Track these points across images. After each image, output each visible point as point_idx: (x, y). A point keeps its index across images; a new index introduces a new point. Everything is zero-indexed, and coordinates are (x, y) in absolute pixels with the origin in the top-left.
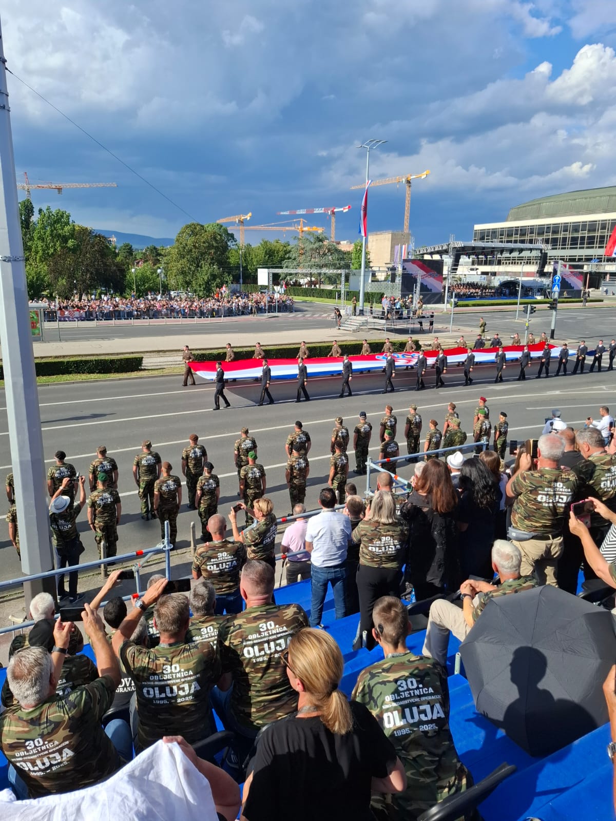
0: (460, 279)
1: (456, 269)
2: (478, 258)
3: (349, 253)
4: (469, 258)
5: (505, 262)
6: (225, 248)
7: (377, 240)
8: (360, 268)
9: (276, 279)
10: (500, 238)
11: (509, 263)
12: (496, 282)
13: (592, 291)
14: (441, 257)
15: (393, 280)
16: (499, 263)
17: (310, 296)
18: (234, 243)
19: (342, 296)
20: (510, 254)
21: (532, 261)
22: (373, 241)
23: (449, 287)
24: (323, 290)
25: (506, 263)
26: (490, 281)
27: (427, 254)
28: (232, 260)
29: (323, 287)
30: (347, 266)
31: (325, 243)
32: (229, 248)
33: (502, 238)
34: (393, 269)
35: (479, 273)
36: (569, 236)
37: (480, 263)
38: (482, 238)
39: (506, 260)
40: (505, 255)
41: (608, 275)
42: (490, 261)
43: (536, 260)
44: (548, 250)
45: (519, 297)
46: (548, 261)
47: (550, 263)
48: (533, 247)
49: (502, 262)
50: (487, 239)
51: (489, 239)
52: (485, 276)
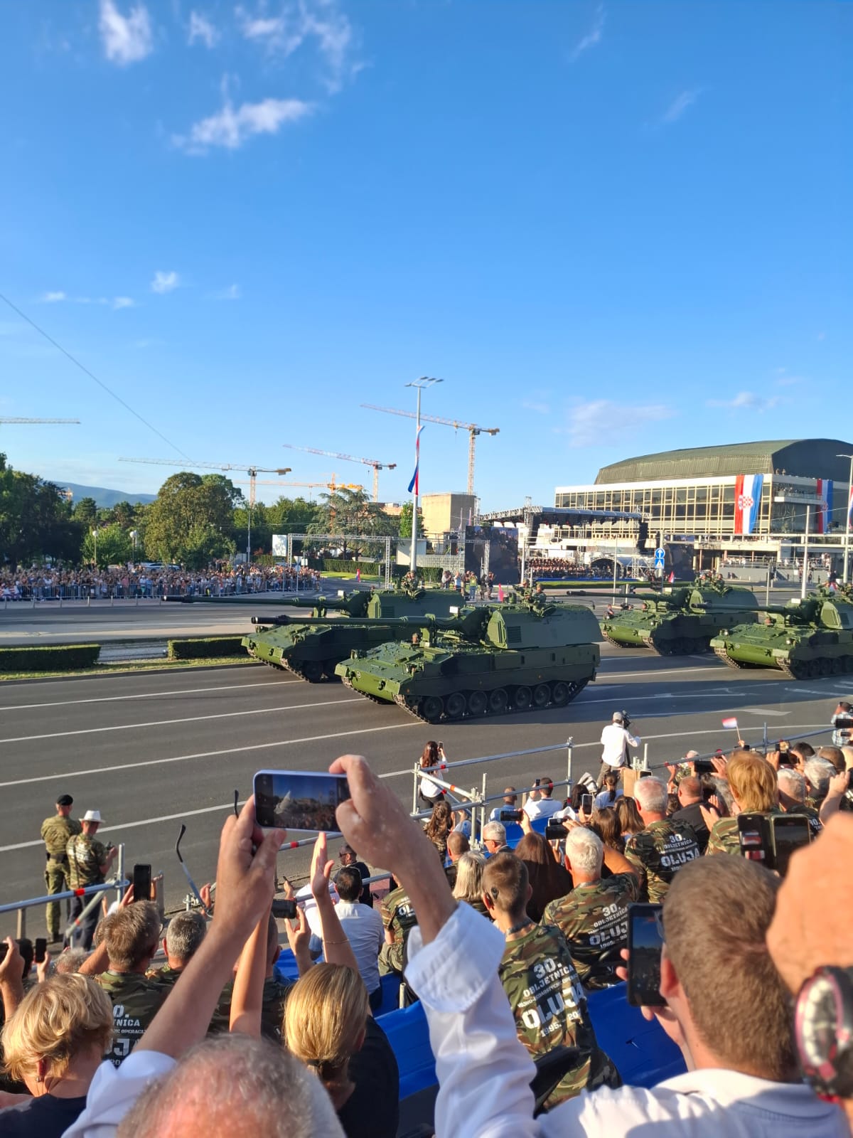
0: (540, 554)
1: (535, 540)
2: (561, 528)
3: (397, 518)
4: (550, 527)
5: (596, 534)
6: (228, 506)
7: (433, 503)
8: (411, 536)
9: (297, 548)
10: (589, 505)
11: (602, 536)
12: (587, 559)
14: (515, 525)
15: (454, 552)
16: (589, 535)
17: (344, 571)
18: (241, 501)
19: (387, 571)
20: (602, 523)
21: (630, 534)
22: (427, 504)
23: (525, 562)
24: (361, 563)
25: (598, 536)
26: (577, 557)
27: (497, 520)
28: (238, 524)
29: (360, 559)
30: (394, 532)
31: (364, 503)
32: (234, 508)
33: (591, 505)
34: (454, 537)
35: (565, 548)
36: (674, 504)
37: (565, 534)
38: (566, 504)
39: (596, 532)
40: (596, 525)
41: (726, 553)
42: (577, 532)
43: (634, 532)
44: (648, 520)
45: (615, 578)
46: (650, 534)
47: (652, 536)
48: (630, 515)
49: (592, 534)
50: (572, 506)
51: (574, 505)
52: (572, 552)
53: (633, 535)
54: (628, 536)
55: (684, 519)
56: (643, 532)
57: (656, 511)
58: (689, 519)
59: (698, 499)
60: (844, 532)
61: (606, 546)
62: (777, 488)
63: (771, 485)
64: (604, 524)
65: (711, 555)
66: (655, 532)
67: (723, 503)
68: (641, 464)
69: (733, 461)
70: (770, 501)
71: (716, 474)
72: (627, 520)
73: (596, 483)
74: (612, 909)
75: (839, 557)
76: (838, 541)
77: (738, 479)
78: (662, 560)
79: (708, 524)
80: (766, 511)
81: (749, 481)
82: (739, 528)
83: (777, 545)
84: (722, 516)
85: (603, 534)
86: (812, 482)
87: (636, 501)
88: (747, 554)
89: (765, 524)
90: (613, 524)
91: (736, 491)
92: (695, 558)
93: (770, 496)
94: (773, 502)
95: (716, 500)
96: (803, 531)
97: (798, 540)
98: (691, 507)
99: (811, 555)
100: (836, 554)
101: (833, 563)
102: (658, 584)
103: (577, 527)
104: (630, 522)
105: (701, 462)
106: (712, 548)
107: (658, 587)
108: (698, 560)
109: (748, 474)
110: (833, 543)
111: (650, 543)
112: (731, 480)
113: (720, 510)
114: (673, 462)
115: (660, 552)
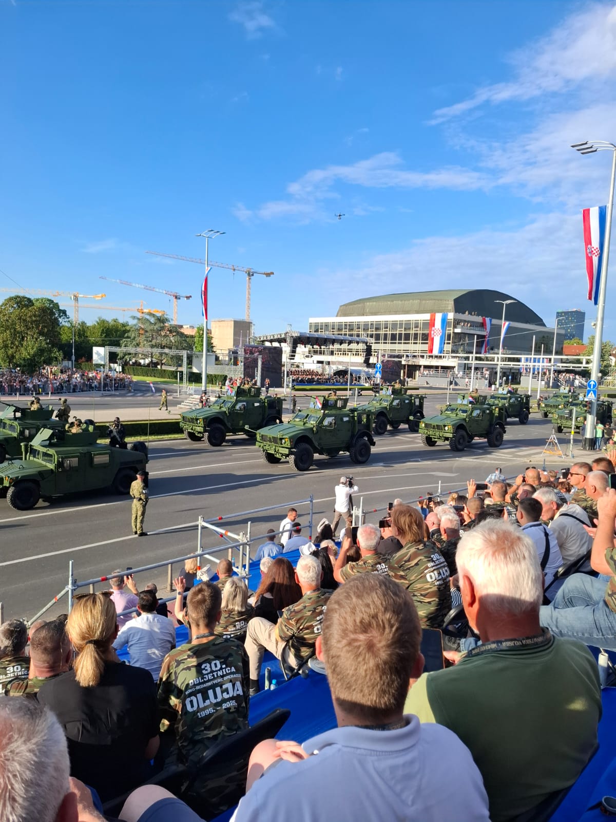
0: (298, 366)
1: (294, 356)
2: (313, 348)
3: (192, 337)
4: (305, 347)
5: (337, 353)
6: (55, 322)
7: (220, 326)
8: (202, 351)
9: (113, 357)
10: (332, 332)
12: (330, 370)
13: (410, 381)
14: (280, 345)
15: (236, 364)
16: (332, 353)
17: (151, 376)
18: (66, 320)
19: (185, 377)
20: (341, 345)
21: (360, 353)
22: (216, 327)
23: (287, 372)
24: (165, 370)
25: (338, 354)
26: (324, 369)
27: (267, 341)
28: (64, 338)
29: (164, 368)
30: (190, 347)
31: (166, 324)
32: (61, 325)
33: (334, 332)
34: (235, 352)
35: (315, 362)
36: (389, 332)
37: (315, 352)
38: (317, 331)
39: (337, 351)
40: (337, 346)
41: (422, 367)
42: (324, 351)
43: (363, 352)
44: (372, 343)
45: (349, 384)
46: (373, 353)
47: (374, 355)
48: (360, 339)
49: (335, 352)
50: (321, 332)
51: (322, 332)
52: (321, 365)
53: (362, 354)
54: (358, 354)
55: (395, 343)
56: (369, 352)
57: (378, 337)
58: (399, 343)
59: (405, 329)
60: (498, 354)
61: (344, 361)
62: (457, 323)
63: (453, 321)
64: (342, 345)
65: (412, 370)
66: (376, 352)
67: (421, 332)
68: (368, 303)
69: (429, 303)
70: (452, 332)
71: (418, 312)
72: (358, 343)
73: (337, 316)
75: (495, 371)
76: (493, 360)
77: (431, 316)
78: (380, 372)
79: (411, 347)
80: (449, 339)
81: (439, 317)
82: (431, 351)
83: (455, 362)
84: (420, 342)
85: (342, 353)
86: (479, 319)
87: (364, 329)
88: (437, 367)
89: (448, 347)
90: (348, 345)
91: (431, 323)
92: (402, 371)
93: (452, 329)
94: (454, 333)
95: (416, 331)
96: (472, 353)
97: (467, 358)
98: (400, 335)
99: (476, 369)
100: (492, 368)
101: (490, 375)
102: (377, 388)
103: (324, 347)
104: (360, 344)
105: (408, 303)
106: (413, 364)
107: (377, 390)
108: (404, 372)
109: (438, 312)
110: (491, 361)
111: (372, 360)
112: (426, 317)
113: (420, 337)
114: (389, 303)
115: (379, 366)
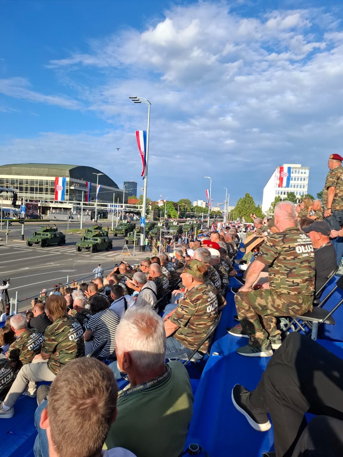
13: (44, 216)
36: (29, 186)
41: (51, 208)
43: (11, 197)
44: (17, 192)
46: (18, 199)
47: (19, 200)
48: (8, 189)
53: (10, 199)
54: (8, 199)
55: (34, 193)
56: (15, 198)
57: (21, 189)
58: (36, 193)
59: (40, 185)
60: (95, 202)
62: (71, 184)
63: (69, 182)
65: (45, 210)
66: (21, 198)
67: (50, 187)
68: (14, 168)
69: (54, 171)
70: (69, 188)
71: (47, 175)
72: (7, 192)
74: (2, 370)
75: (94, 211)
76: (93, 205)
77: (56, 179)
78: (24, 210)
79: (44, 196)
80: (67, 192)
81: (60, 179)
82: (56, 198)
83: (71, 205)
84: (50, 193)
86: (84, 182)
87: (11, 184)
88: (61, 208)
89: (67, 197)
91: (55, 183)
92: (38, 210)
93: (69, 186)
94: (70, 189)
95: (47, 186)
96: (81, 201)
97: (79, 204)
98: (37, 188)
99: (84, 210)
100: (93, 210)
101: (91, 213)
102: (22, 221)
104: (9, 193)
105: (41, 170)
106: (46, 206)
107: (22, 222)
108: (40, 211)
109: (60, 177)
110: (91, 206)
111: (18, 203)
112: (53, 179)
113: (49, 190)
114: (28, 168)
115: (23, 207)
